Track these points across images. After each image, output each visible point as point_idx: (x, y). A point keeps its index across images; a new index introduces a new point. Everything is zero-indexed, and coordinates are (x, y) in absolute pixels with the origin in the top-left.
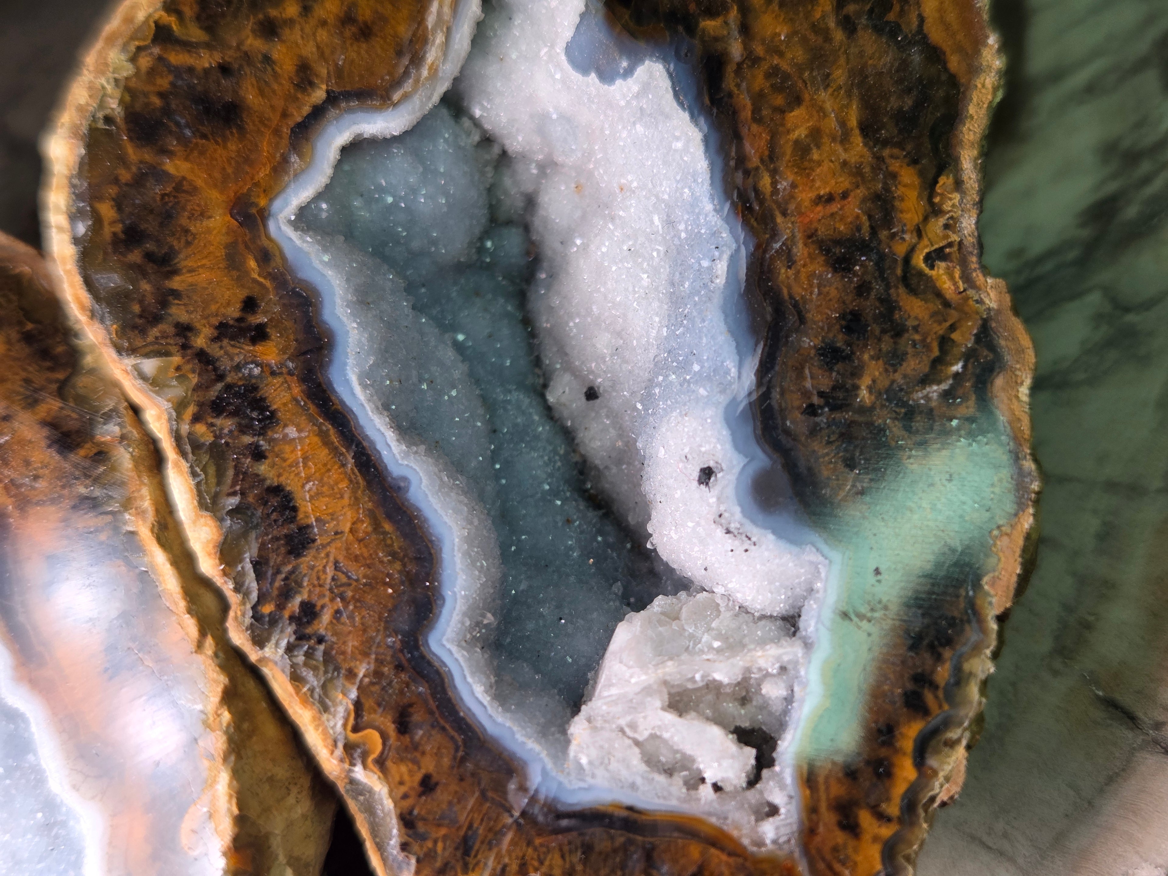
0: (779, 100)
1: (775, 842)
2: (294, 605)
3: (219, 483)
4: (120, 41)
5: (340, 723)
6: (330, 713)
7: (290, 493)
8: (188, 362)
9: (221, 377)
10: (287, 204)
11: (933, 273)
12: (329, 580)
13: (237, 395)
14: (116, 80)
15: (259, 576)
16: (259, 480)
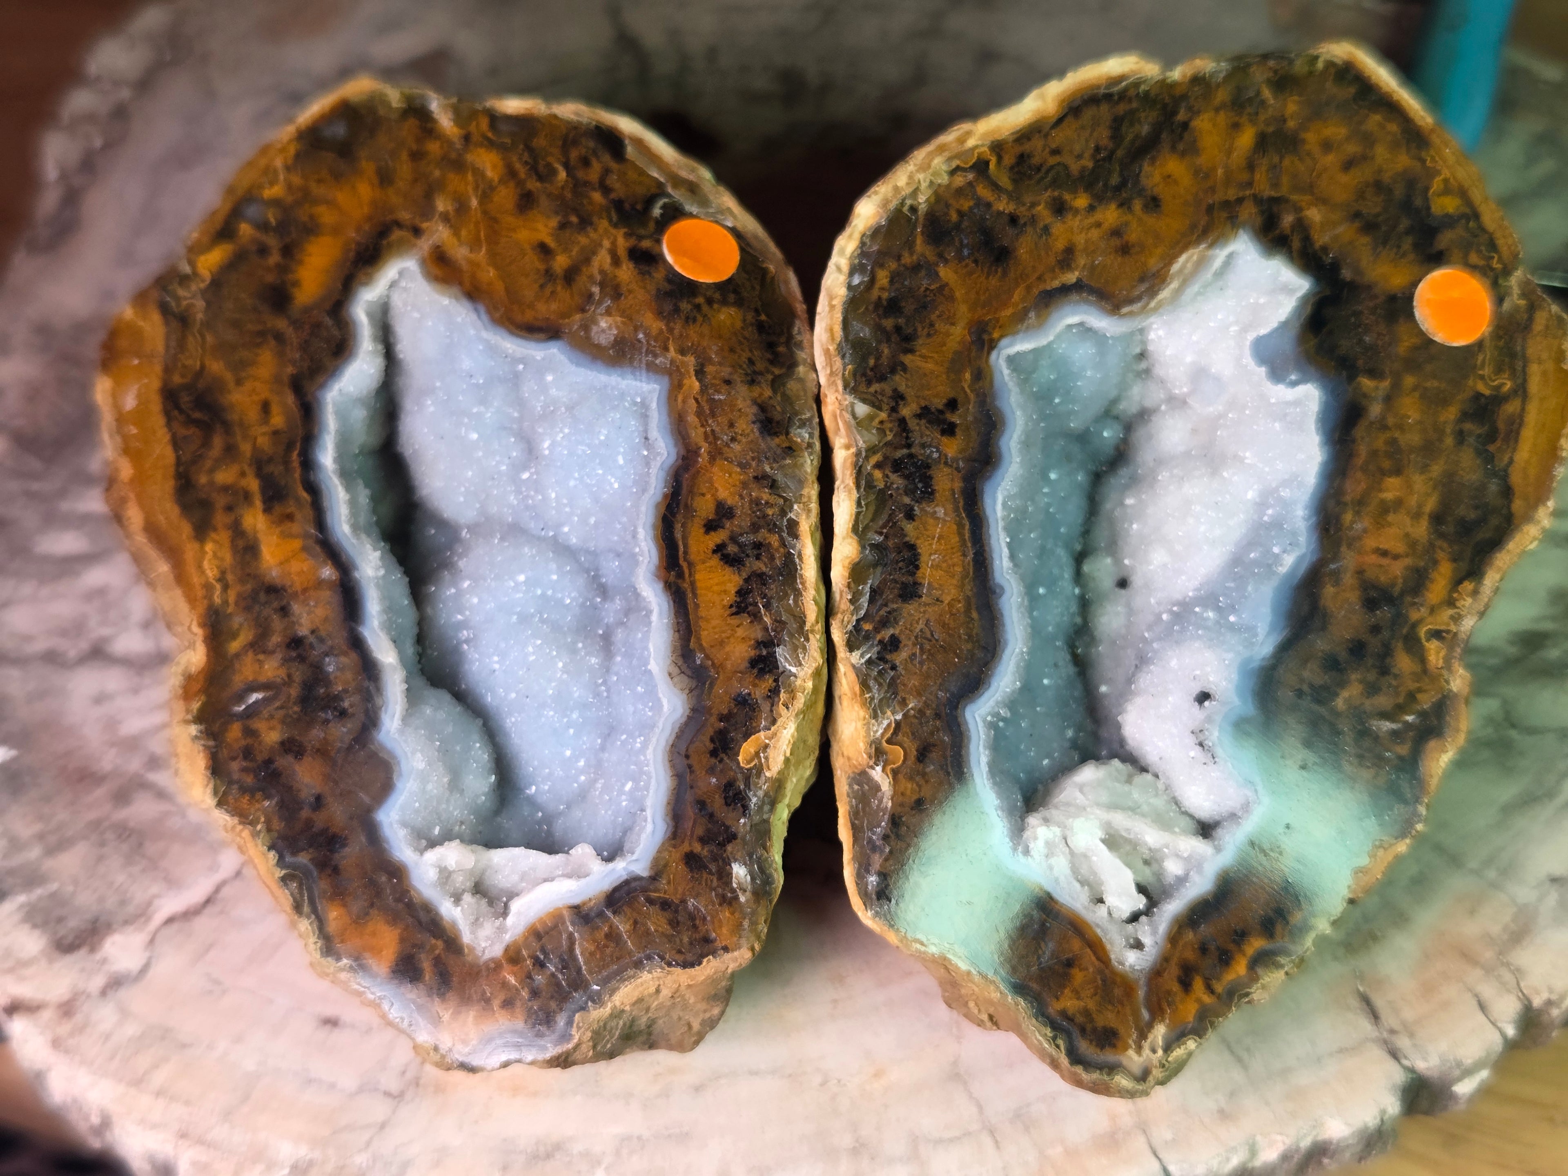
0: (1387, 464)
1: (1131, 966)
2: (886, 634)
3: (872, 520)
4: (947, 154)
5: (880, 731)
6: (877, 721)
7: (919, 554)
8: (891, 421)
9: (909, 446)
10: (1011, 345)
11: (1427, 644)
12: (917, 630)
13: (914, 464)
14: (931, 182)
15: (871, 601)
16: (902, 533)
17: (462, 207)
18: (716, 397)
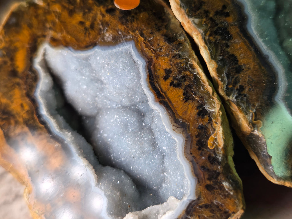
2: (238, 86)
3: (216, 52)
5: (251, 118)
6: (248, 115)
7: (236, 57)
8: (208, 20)
9: (217, 25)
12: (247, 80)
13: (221, 30)
15: (228, 78)
16: (228, 53)
17: (54, 23)
18: (150, 39)
